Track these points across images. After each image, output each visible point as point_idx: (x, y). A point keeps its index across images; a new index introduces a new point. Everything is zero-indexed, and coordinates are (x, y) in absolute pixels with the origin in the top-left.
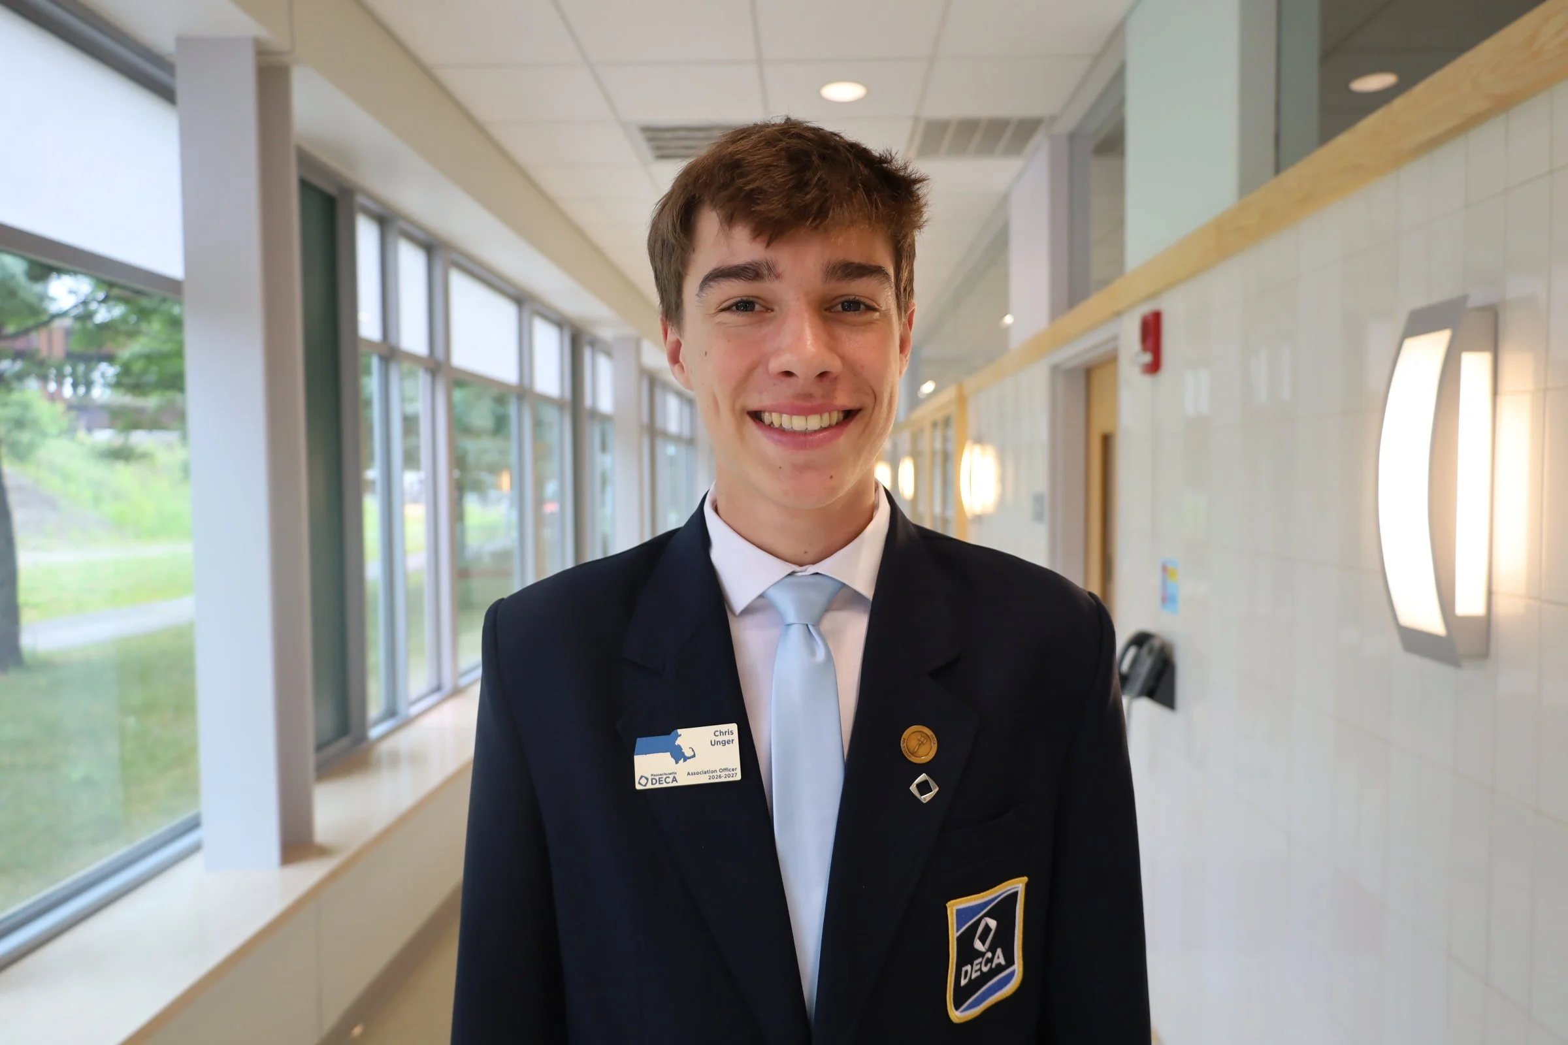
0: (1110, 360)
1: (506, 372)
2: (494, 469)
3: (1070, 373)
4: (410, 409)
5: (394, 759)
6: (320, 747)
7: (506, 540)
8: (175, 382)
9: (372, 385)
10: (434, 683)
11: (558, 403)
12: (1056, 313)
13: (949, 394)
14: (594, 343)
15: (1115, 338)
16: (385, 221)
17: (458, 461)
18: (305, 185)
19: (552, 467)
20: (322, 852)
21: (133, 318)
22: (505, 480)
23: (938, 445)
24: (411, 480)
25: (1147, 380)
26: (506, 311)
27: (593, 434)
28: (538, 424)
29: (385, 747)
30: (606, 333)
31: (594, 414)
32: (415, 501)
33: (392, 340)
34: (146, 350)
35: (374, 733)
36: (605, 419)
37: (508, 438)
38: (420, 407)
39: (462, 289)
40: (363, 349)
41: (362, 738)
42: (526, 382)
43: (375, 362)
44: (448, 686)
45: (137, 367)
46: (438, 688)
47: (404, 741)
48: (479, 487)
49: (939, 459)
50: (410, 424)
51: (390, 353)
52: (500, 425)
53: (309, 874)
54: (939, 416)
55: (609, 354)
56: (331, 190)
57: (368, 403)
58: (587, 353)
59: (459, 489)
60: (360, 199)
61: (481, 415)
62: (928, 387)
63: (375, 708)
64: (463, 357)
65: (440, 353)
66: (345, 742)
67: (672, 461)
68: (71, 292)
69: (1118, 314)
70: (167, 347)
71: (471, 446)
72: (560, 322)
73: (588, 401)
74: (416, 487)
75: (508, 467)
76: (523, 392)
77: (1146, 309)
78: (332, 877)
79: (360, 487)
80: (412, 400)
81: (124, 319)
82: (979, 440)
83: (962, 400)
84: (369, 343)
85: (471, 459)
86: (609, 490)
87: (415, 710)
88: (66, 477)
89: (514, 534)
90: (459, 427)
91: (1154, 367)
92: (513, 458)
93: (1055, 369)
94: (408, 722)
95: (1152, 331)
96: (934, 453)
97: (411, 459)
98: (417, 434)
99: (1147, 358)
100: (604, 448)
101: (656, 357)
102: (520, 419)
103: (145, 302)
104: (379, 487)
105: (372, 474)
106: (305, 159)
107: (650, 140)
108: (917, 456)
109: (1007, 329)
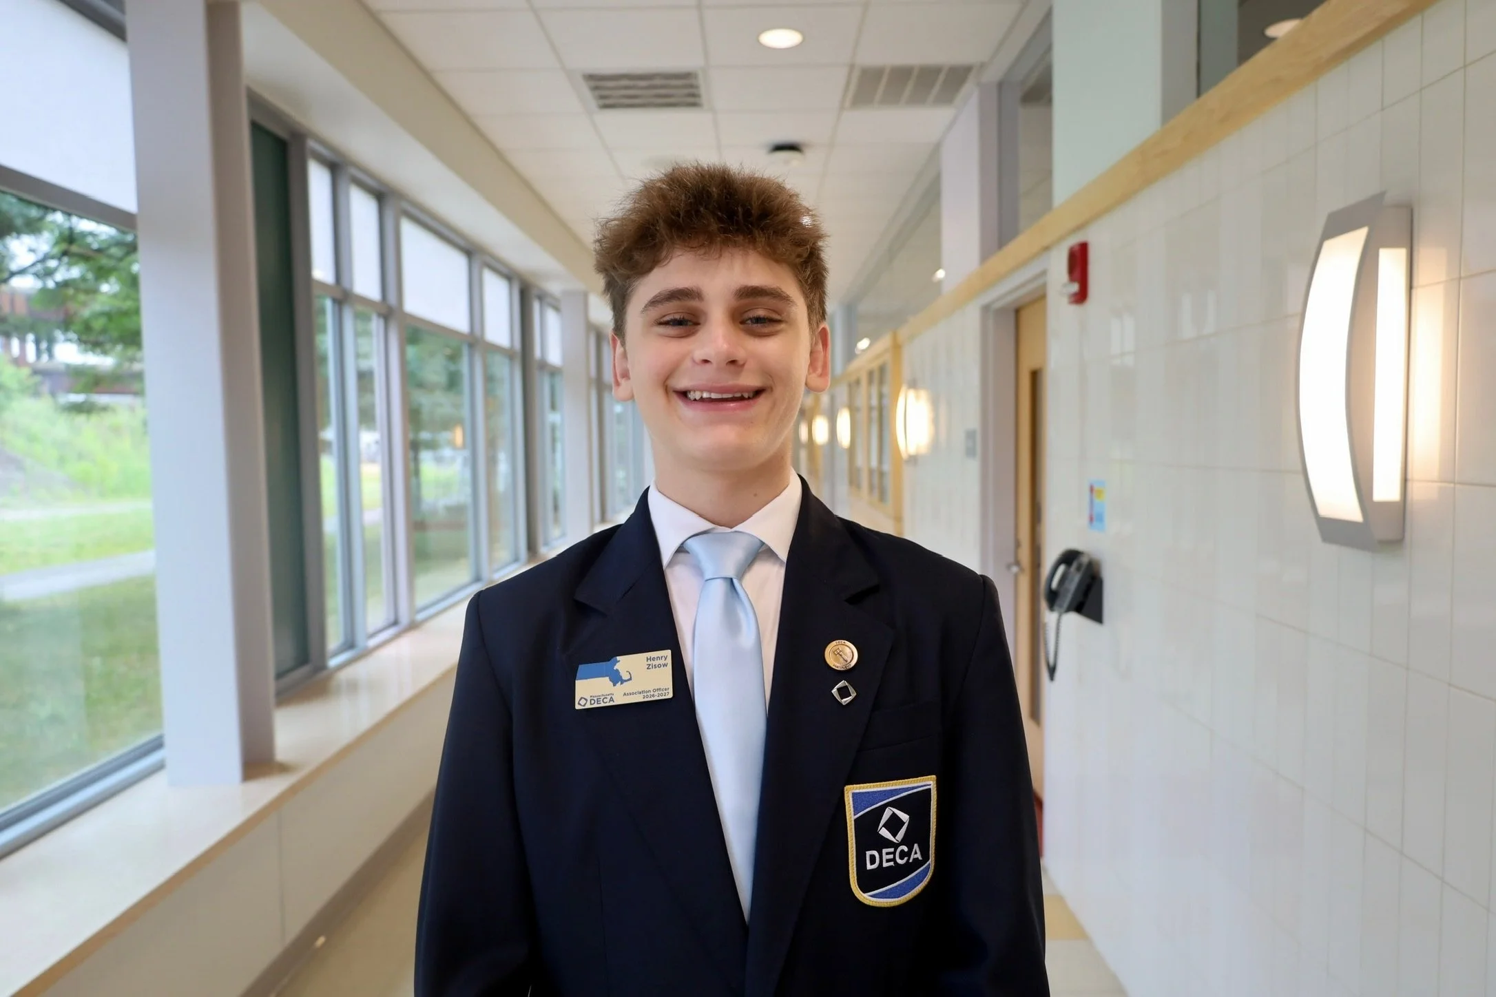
0: (1039, 298)
1: (458, 320)
2: (447, 424)
3: (1001, 312)
4: (364, 364)
5: (353, 687)
6: (279, 675)
7: (461, 495)
8: (132, 339)
9: (326, 342)
10: (392, 619)
11: (508, 354)
12: (986, 254)
13: (885, 342)
14: (542, 297)
15: (1044, 273)
16: (336, 167)
17: (413, 416)
18: (256, 127)
19: (504, 421)
20: (283, 769)
21: (90, 276)
22: (458, 435)
23: (875, 402)
24: (368, 439)
25: (1075, 309)
26: (457, 263)
27: (543, 386)
28: (489, 379)
29: (343, 675)
30: (554, 287)
31: (543, 365)
32: (372, 460)
33: (345, 284)
34: (106, 308)
35: (333, 663)
36: (554, 372)
37: (460, 393)
38: (374, 363)
39: (413, 239)
40: (316, 291)
41: (322, 667)
42: (477, 332)
43: (328, 304)
44: (404, 620)
45: (98, 324)
46: (395, 623)
47: (361, 670)
48: (432, 446)
49: (875, 414)
50: (365, 378)
51: (343, 297)
52: (453, 382)
53: (269, 789)
54: (875, 365)
55: (557, 309)
56: (282, 133)
57: (324, 359)
58: (536, 306)
59: (414, 447)
60: (311, 144)
61: (434, 371)
62: (864, 344)
63: (334, 638)
64: (416, 304)
65: (392, 299)
66: (304, 670)
67: (620, 419)
68: (32, 250)
69: (1047, 249)
70: (128, 304)
71: (424, 400)
72: (509, 275)
73: (537, 353)
74: (374, 448)
75: (459, 421)
76: (474, 341)
77: (1074, 240)
78: (292, 791)
79: (317, 447)
80: (366, 356)
81: (83, 279)
82: (913, 385)
83: (897, 348)
84: (323, 285)
85: (425, 416)
86: (559, 446)
87: (372, 643)
88: (32, 439)
89: (468, 490)
90: (411, 380)
91: (1081, 297)
92: (465, 412)
93: (986, 309)
94: (367, 653)
95: (1079, 261)
96: (870, 409)
97: (367, 417)
98: (372, 391)
99: (1075, 287)
100: (553, 407)
101: (602, 313)
102: (471, 369)
103: (104, 261)
104: (335, 448)
105: (329, 434)
106: (255, 101)
107: (596, 88)
108: (853, 410)
109: (940, 282)
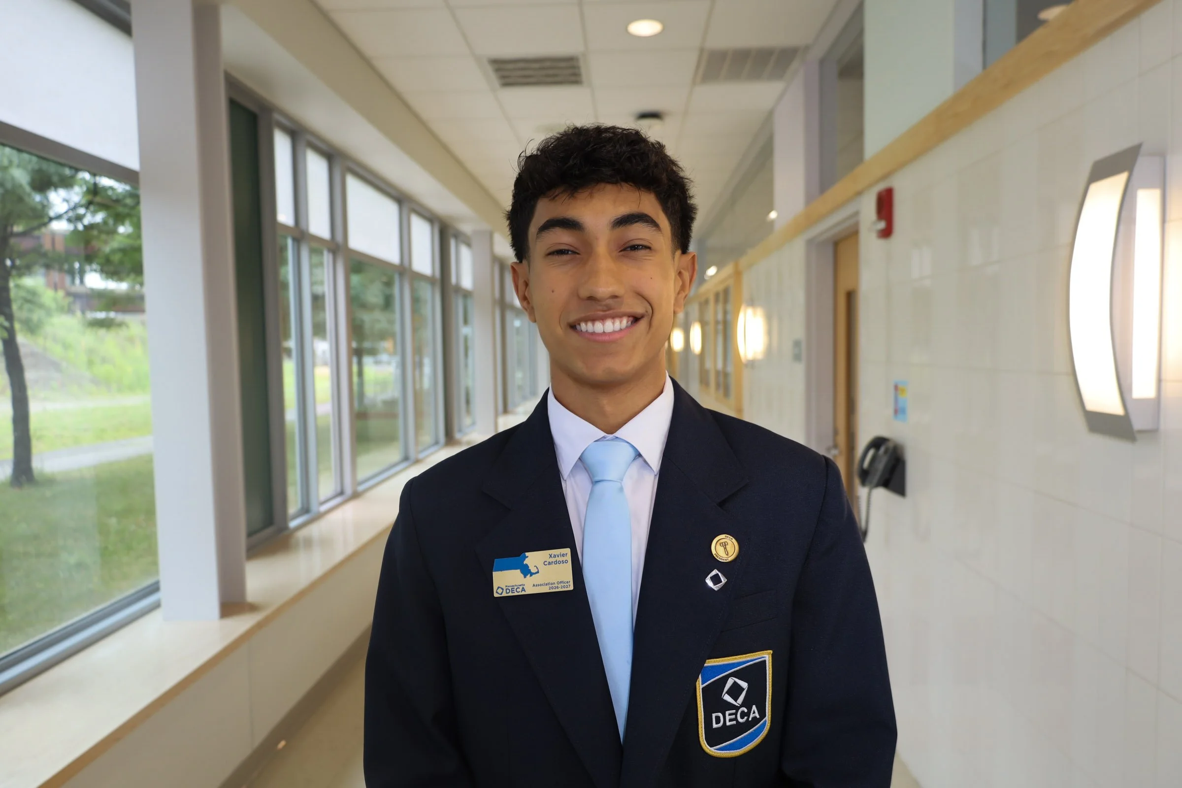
0: (853, 233)
1: (392, 255)
2: (383, 335)
3: (822, 244)
4: (318, 290)
5: (309, 543)
6: (250, 534)
7: (393, 392)
9: (289, 272)
10: (339, 489)
11: (430, 280)
12: (810, 199)
13: (728, 270)
14: (459, 236)
15: (857, 214)
16: (295, 134)
17: (356, 330)
18: (232, 103)
19: (427, 333)
20: (253, 608)
22: (391, 345)
23: (720, 317)
24: (322, 347)
25: (881, 243)
26: (389, 209)
27: (458, 305)
28: (416, 300)
29: (301, 534)
30: (466, 228)
31: (458, 289)
32: (325, 364)
33: (303, 225)
35: (293, 524)
36: (466, 295)
37: (393, 311)
38: (326, 289)
39: (355, 188)
40: (280, 232)
41: (285, 527)
42: (406, 263)
43: (290, 242)
44: (349, 491)
46: (342, 493)
47: (315, 530)
48: (373, 352)
49: (720, 327)
50: (318, 300)
51: (300, 235)
52: (388, 303)
53: (242, 624)
54: (721, 288)
55: (469, 245)
56: (252, 107)
57: (285, 286)
58: (453, 243)
60: (276, 116)
61: (374, 295)
62: (712, 271)
63: (294, 505)
64: (358, 242)
65: (339, 238)
66: (269, 531)
67: (518, 329)
68: (66, 201)
69: (858, 194)
71: (367, 318)
72: (431, 218)
73: (453, 280)
74: (324, 353)
75: (392, 335)
76: (404, 270)
77: (882, 186)
78: (259, 626)
79: (281, 353)
80: (319, 283)
81: (105, 223)
82: (752, 303)
83: (738, 274)
84: (285, 227)
85: (367, 329)
86: (470, 353)
87: (323, 508)
89: (399, 386)
90: (355, 302)
91: (887, 232)
92: (397, 328)
93: (810, 242)
94: (319, 516)
95: (885, 203)
96: (717, 322)
97: (319, 330)
98: (323, 308)
99: (882, 225)
100: (466, 321)
101: (504, 248)
102: (402, 294)
104: (294, 353)
105: (291, 344)
106: (233, 82)
107: (497, 70)
108: (704, 324)
109: (772, 222)
